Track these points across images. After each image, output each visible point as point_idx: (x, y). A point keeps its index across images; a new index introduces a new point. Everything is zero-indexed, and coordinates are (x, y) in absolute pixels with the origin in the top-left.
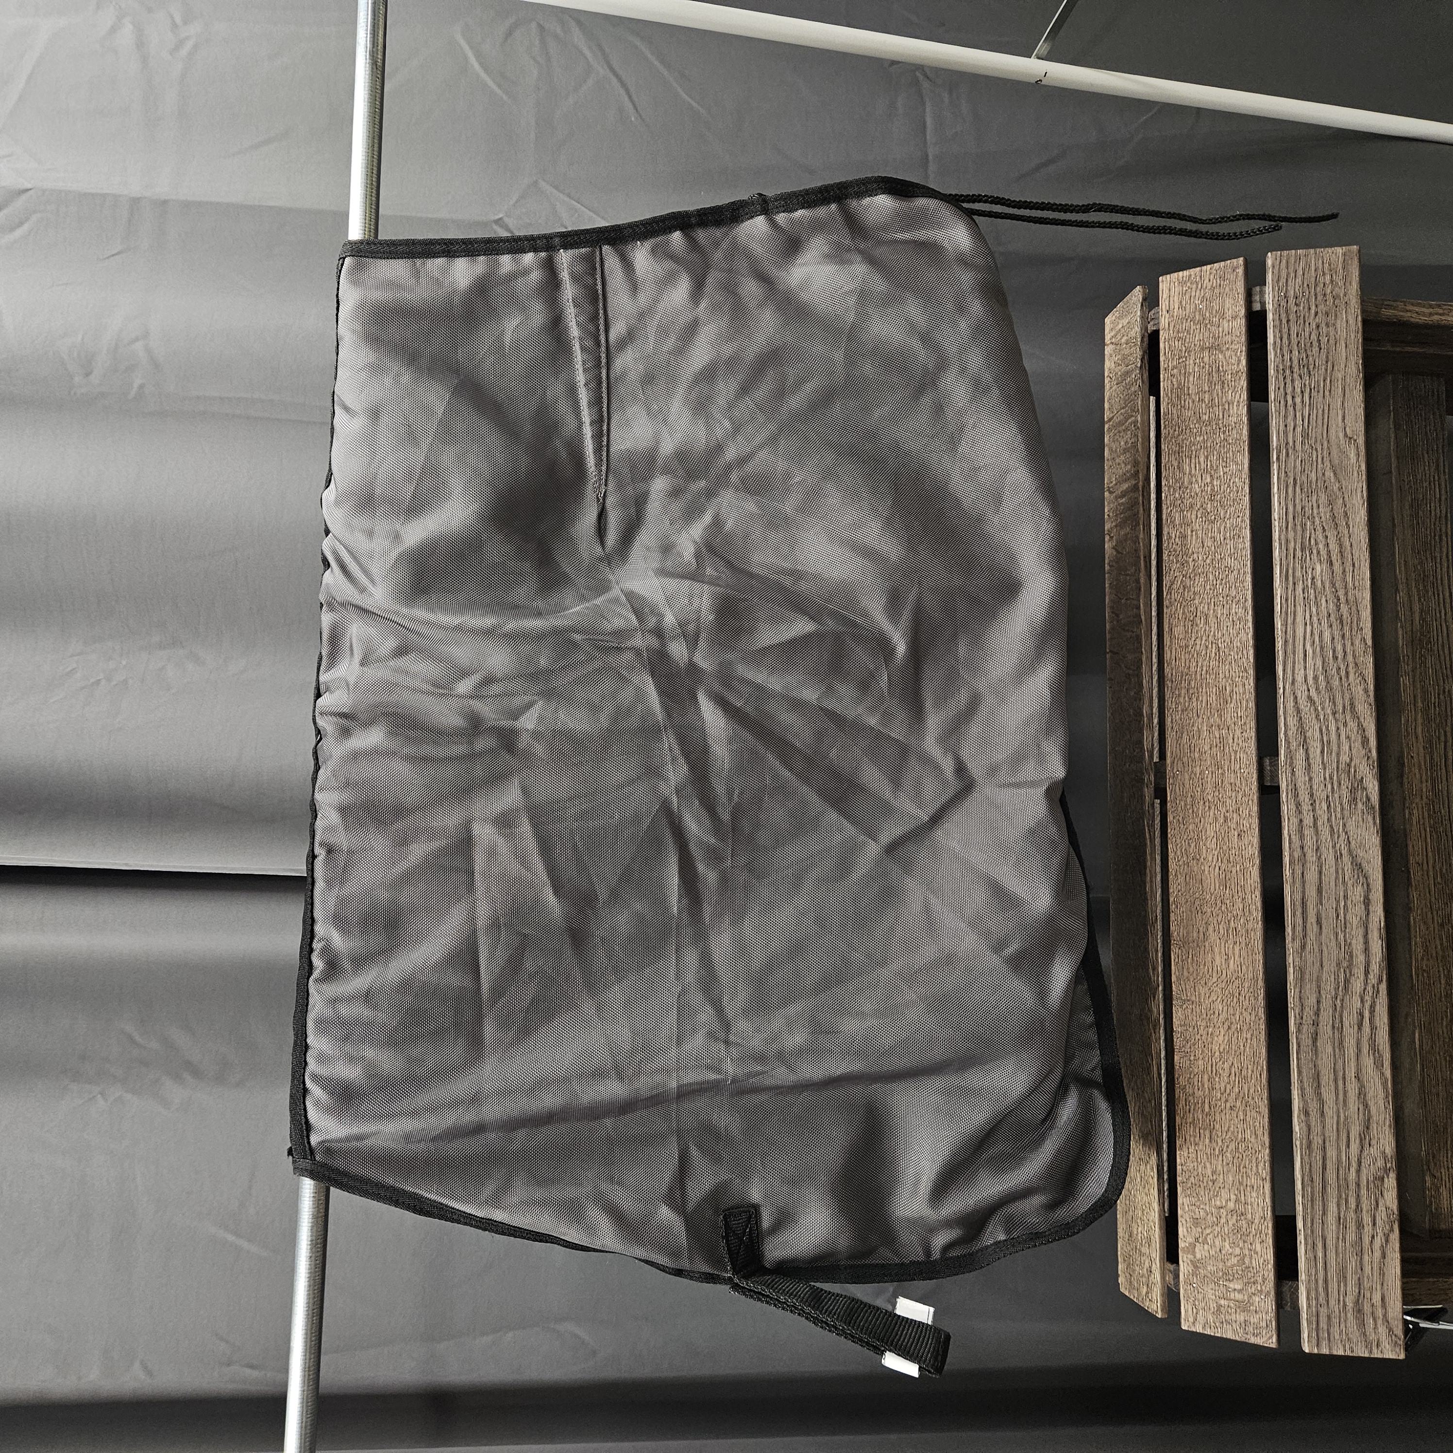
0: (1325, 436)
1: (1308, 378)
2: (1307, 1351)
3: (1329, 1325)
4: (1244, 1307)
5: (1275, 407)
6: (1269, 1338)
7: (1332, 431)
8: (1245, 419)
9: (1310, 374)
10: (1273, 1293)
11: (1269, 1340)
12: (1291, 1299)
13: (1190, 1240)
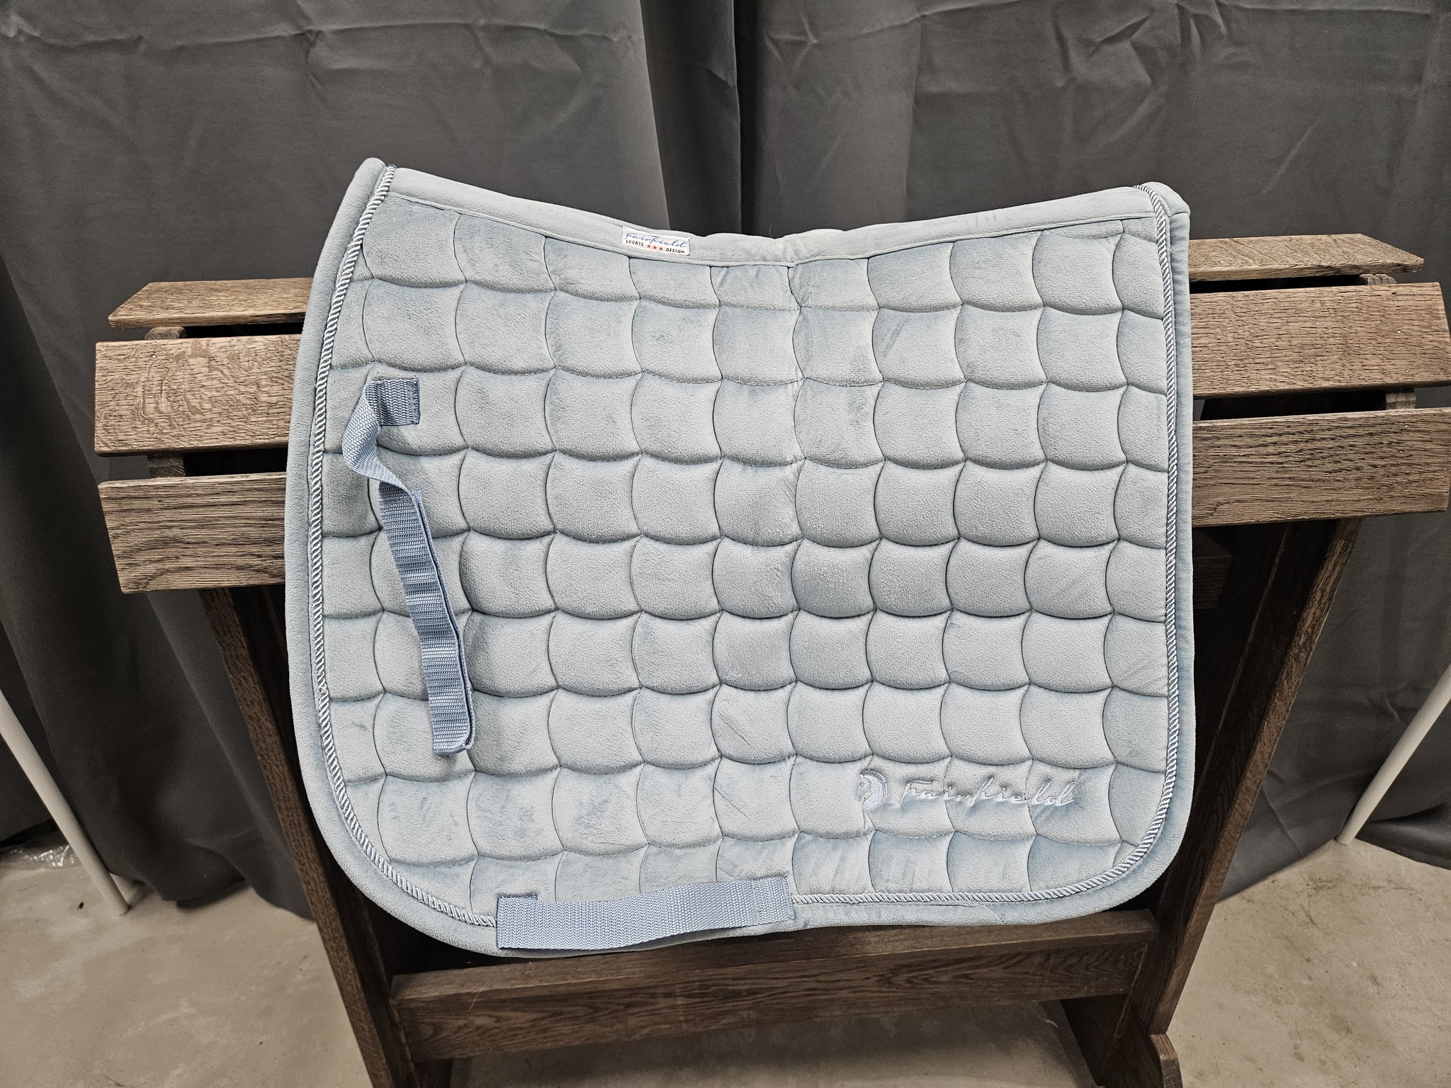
0: (1221, 481)
1: (1297, 459)
2: (100, 487)
3: (139, 511)
4: (138, 413)
5: (1266, 423)
6: (105, 444)
7: (1226, 489)
8: (1253, 389)
9: (1302, 461)
10: (163, 446)
11: (103, 442)
12: (162, 468)
13: (213, 350)
